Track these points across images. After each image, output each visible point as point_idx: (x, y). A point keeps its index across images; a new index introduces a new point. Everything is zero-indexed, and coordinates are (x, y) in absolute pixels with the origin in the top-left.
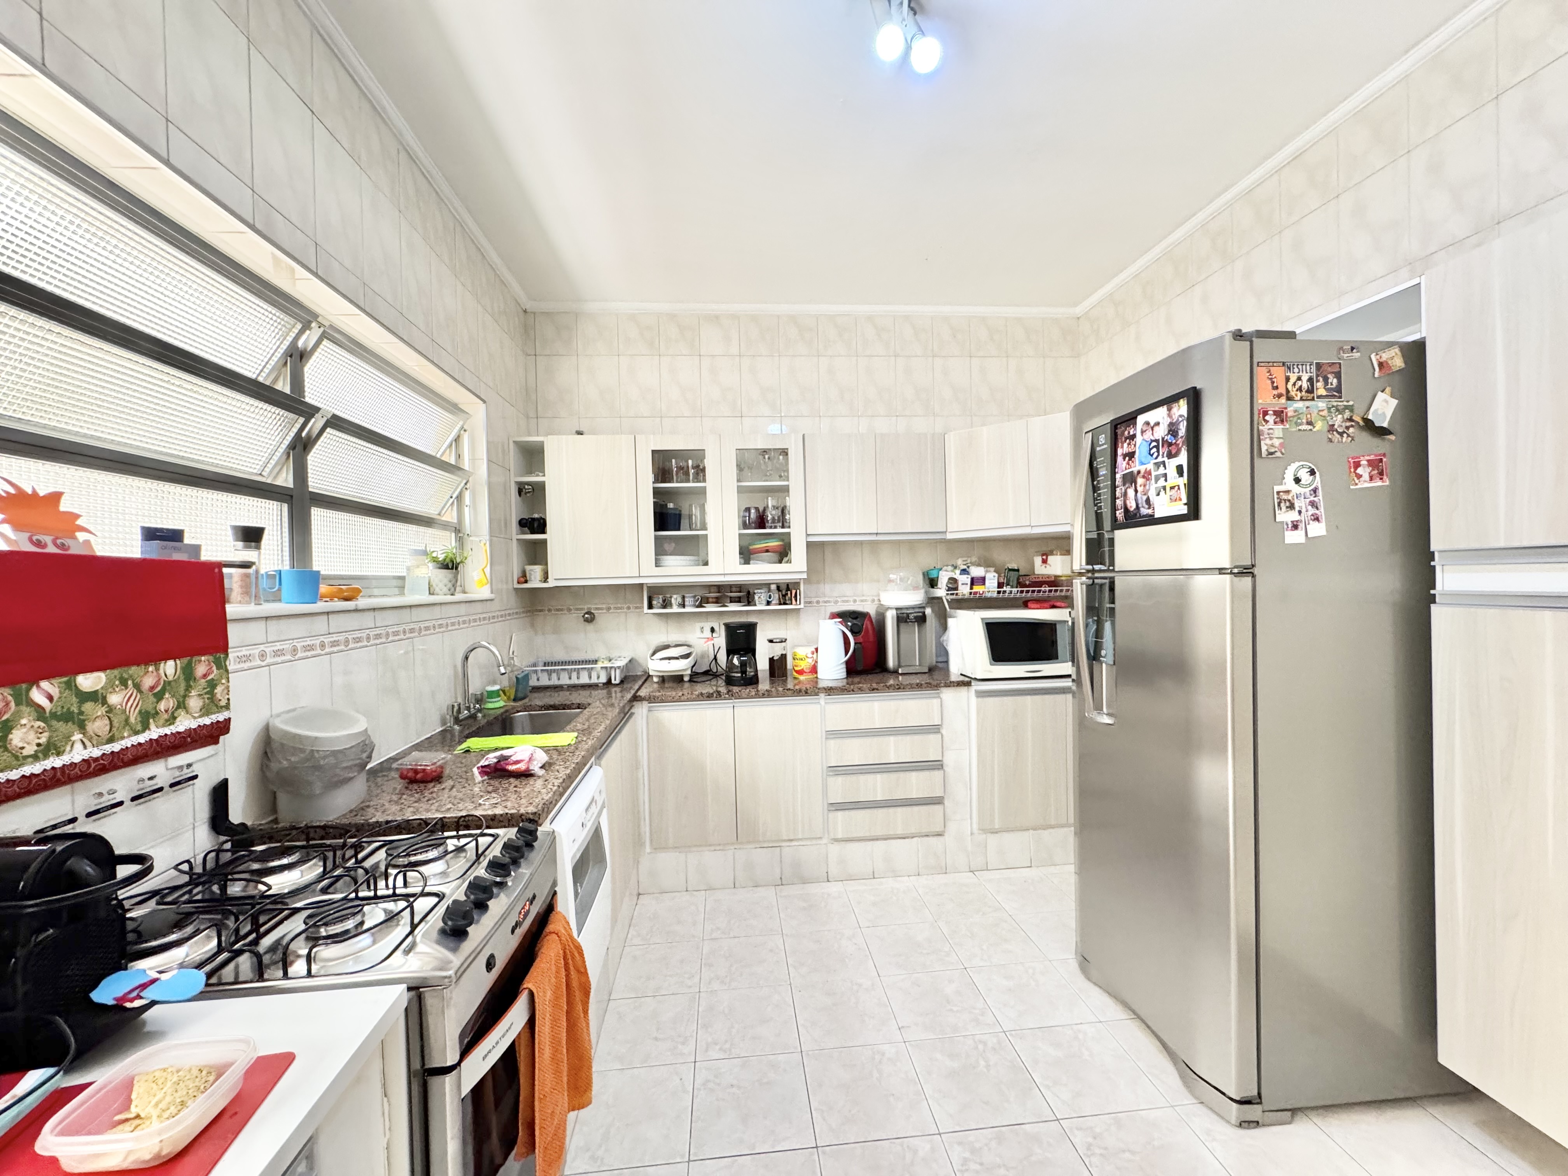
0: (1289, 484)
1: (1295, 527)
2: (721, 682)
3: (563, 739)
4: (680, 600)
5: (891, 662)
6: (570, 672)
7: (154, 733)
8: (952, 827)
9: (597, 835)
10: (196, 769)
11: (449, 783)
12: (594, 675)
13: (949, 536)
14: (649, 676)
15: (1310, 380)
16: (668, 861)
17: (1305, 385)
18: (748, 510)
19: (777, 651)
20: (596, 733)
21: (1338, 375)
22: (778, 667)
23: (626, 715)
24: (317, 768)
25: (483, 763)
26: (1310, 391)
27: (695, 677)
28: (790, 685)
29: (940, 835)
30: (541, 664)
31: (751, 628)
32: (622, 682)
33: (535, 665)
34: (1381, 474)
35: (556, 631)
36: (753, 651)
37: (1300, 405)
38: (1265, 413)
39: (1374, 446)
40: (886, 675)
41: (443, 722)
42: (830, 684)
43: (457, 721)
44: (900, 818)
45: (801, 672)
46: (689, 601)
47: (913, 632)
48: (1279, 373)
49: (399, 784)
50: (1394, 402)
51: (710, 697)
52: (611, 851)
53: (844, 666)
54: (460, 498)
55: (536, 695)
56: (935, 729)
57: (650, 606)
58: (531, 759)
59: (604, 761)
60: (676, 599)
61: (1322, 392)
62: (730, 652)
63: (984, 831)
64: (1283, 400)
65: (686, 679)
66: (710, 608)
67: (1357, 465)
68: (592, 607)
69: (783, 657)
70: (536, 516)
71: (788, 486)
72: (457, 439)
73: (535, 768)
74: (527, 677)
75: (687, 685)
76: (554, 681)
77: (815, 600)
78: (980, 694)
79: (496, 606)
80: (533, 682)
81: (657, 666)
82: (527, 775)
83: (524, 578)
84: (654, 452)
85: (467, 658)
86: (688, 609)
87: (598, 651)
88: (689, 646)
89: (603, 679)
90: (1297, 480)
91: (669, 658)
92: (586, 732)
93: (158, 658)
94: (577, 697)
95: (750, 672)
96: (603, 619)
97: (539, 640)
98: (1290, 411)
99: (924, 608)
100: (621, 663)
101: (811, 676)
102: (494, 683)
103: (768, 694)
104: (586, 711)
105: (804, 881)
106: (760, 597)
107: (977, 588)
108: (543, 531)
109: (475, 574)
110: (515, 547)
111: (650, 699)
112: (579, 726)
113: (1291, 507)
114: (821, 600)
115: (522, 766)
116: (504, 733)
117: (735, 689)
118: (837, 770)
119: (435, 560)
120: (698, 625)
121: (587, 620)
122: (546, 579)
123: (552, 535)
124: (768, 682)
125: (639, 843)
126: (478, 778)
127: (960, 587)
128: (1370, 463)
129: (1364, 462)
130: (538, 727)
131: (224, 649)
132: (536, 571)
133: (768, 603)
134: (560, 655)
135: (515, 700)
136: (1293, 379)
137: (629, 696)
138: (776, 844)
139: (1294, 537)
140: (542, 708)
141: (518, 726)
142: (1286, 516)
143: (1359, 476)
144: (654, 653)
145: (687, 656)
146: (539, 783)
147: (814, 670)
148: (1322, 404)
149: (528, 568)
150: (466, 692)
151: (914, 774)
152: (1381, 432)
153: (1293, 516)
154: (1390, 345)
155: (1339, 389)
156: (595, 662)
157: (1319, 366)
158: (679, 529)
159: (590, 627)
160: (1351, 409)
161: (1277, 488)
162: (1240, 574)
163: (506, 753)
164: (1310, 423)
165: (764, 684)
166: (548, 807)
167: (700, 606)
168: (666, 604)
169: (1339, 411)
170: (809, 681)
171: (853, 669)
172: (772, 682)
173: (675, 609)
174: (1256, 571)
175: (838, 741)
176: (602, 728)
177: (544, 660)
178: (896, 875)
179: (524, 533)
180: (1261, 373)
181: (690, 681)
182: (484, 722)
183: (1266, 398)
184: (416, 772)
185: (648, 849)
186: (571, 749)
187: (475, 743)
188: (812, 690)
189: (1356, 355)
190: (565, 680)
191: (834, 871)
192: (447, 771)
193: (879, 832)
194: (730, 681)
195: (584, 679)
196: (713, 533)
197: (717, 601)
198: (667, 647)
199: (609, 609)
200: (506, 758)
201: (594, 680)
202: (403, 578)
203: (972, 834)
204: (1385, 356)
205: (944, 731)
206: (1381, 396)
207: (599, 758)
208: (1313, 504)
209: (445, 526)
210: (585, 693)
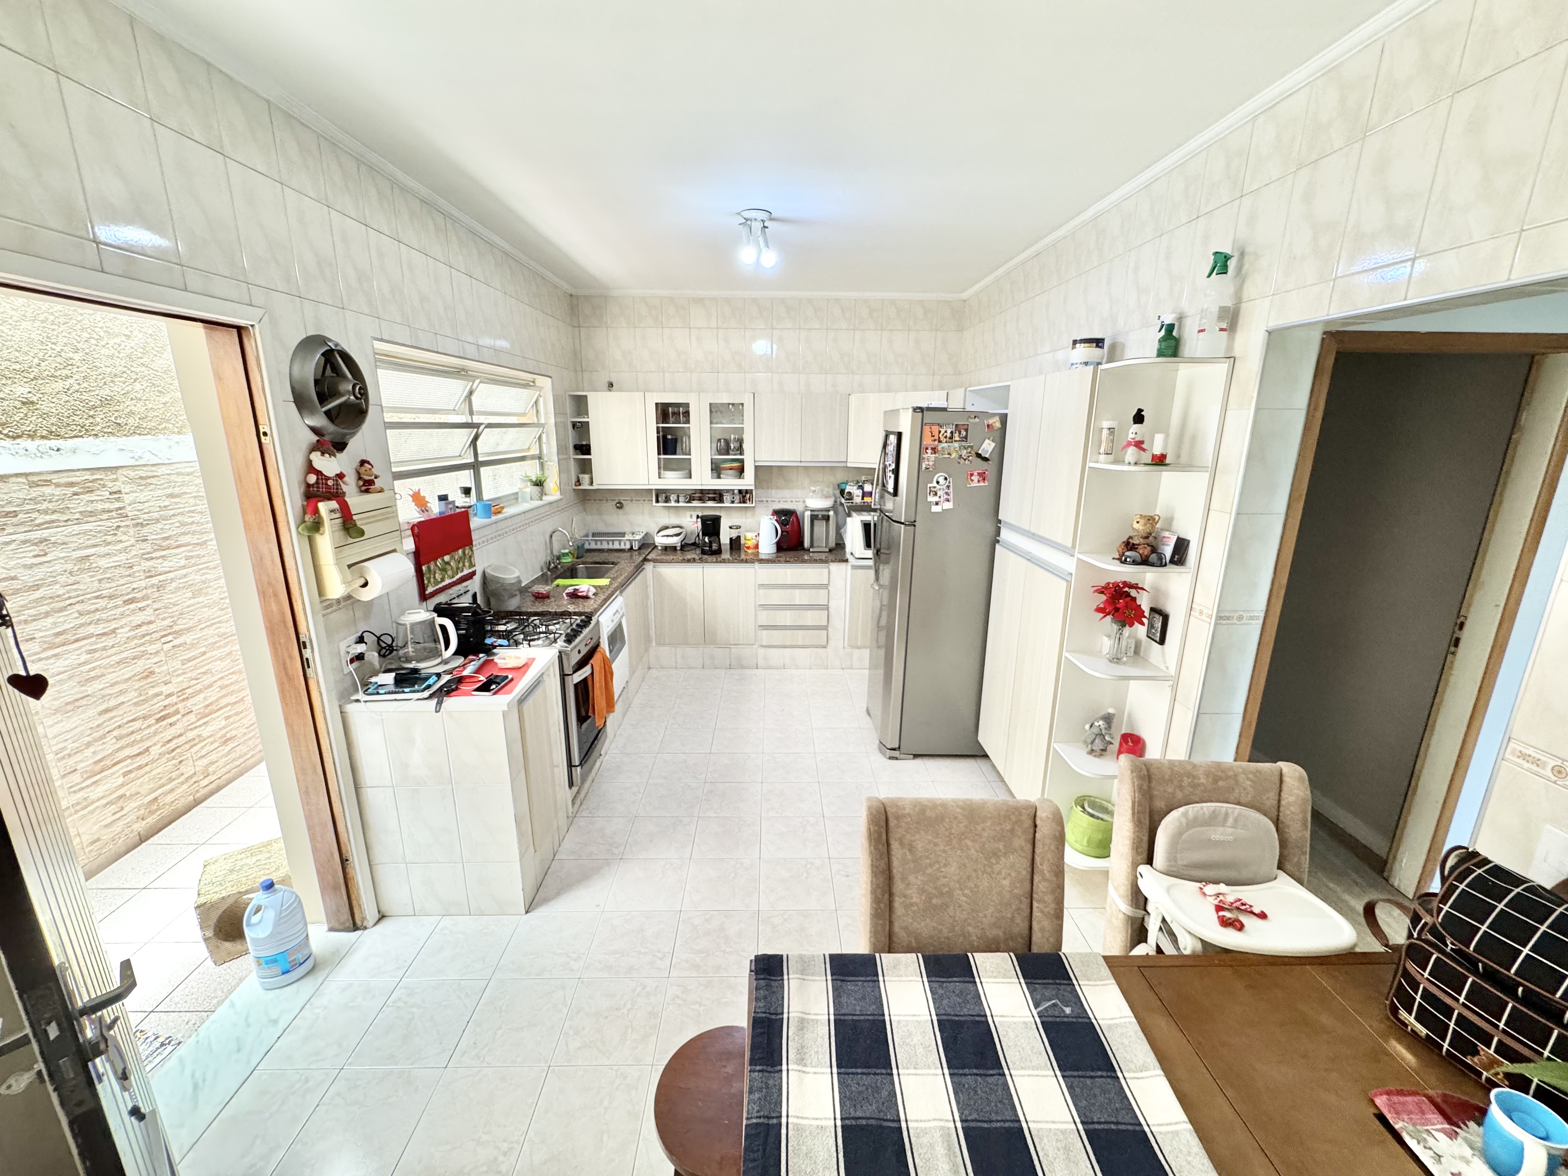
0: (935, 484)
1: (937, 504)
2: (698, 551)
3: (604, 582)
4: (676, 498)
5: (807, 544)
6: (608, 541)
7: (460, 575)
8: (832, 643)
9: (620, 626)
10: (469, 588)
11: (553, 599)
12: (622, 544)
13: (849, 465)
14: (656, 547)
15: (952, 433)
16: (665, 651)
17: (949, 435)
18: (719, 440)
19: (734, 534)
20: (619, 580)
21: (966, 430)
22: (735, 544)
23: (639, 568)
24: (505, 590)
25: (567, 591)
26: (951, 438)
27: (684, 547)
28: (743, 556)
29: (824, 647)
30: (591, 534)
31: (716, 520)
32: (640, 548)
33: (587, 536)
34: (984, 479)
35: (600, 513)
36: (717, 534)
37: (945, 445)
38: (927, 449)
39: (982, 466)
40: (802, 552)
41: (542, 570)
42: (767, 557)
43: (549, 569)
44: (800, 637)
45: (748, 548)
46: (681, 499)
47: (820, 527)
48: (935, 429)
49: (533, 599)
50: (993, 445)
51: (689, 561)
52: (628, 636)
53: (775, 545)
54: (540, 438)
55: (588, 554)
56: (825, 586)
57: (657, 501)
58: (588, 591)
59: (624, 594)
60: (673, 497)
61: (957, 438)
62: (704, 534)
63: (852, 647)
64: (936, 443)
65: (678, 548)
66: (696, 504)
67: (972, 475)
68: (622, 499)
69: (739, 537)
70: (584, 443)
71: (743, 428)
72: (536, 402)
73: (590, 594)
74: (583, 545)
75: (679, 552)
76: (599, 546)
77: (765, 499)
78: (855, 567)
79: (564, 502)
80: (587, 546)
81: (660, 540)
82: (586, 597)
83: (578, 482)
84: (657, 404)
85: (551, 536)
86: (681, 504)
87: (627, 529)
88: (681, 527)
89: (628, 546)
90: (938, 482)
91: (668, 536)
92: (613, 579)
93: (457, 549)
94: (612, 557)
95: (715, 547)
96: (628, 506)
97: (589, 518)
98: (940, 448)
99: (829, 511)
100: (638, 537)
101: (754, 551)
102: (565, 549)
103: (729, 562)
104: (616, 567)
105: (743, 667)
106: (727, 497)
107: (867, 499)
108: (589, 454)
109: (551, 485)
110: (572, 463)
111: (655, 561)
112: (612, 576)
113: (936, 494)
114: (769, 500)
115: (584, 594)
116: (572, 577)
117: (706, 556)
118: (764, 607)
119: (531, 481)
120: (688, 513)
121: (618, 507)
122: (591, 483)
123: (594, 456)
124: (729, 553)
125: (648, 640)
126: (566, 598)
127: (855, 498)
128: (979, 474)
129: (975, 474)
130: (592, 574)
131: (471, 543)
132: (585, 478)
133: (733, 502)
134: (602, 529)
135: (578, 558)
136: (943, 431)
137: (641, 558)
138: (727, 646)
139: (935, 509)
140: (592, 563)
141: (580, 574)
142: (932, 499)
143: (972, 480)
144: (658, 532)
145: (678, 535)
146: (592, 601)
147: (757, 546)
148: (956, 445)
149: (581, 476)
150: (552, 552)
151: (810, 612)
152: (986, 459)
153: (936, 499)
154: (994, 415)
155: (966, 437)
156: (623, 534)
157: (957, 426)
158: (675, 453)
159: (620, 511)
160: (971, 447)
161: (929, 485)
162: (909, 525)
163: (577, 587)
164: (949, 454)
165: (726, 555)
166: (596, 610)
167: (689, 502)
168: (667, 500)
169: (965, 448)
170: (753, 554)
171: (781, 547)
172: (731, 554)
173: (673, 504)
174: (916, 524)
175: (765, 591)
176: (622, 578)
177: (593, 531)
178: (797, 667)
179: (577, 454)
180: (927, 429)
181: (681, 549)
182: (562, 571)
183: (928, 441)
184: (538, 593)
185: (654, 644)
186: (607, 587)
187: (560, 582)
188: (757, 559)
189: (977, 420)
190: (605, 546)
191: (761, 662)
192: (551, 594)
193: (788, 643)
194: (703, 552)
195: (616, 546)
196: (694, 457)
197: (701, 499)
198: (667, 528)
199: (632, 501)
200: (576, 590)
201: (623, 547)
202: (517, 493)
203: (844, 648)
204: (991, 422)
205: (830, 588)
206: (987, 441)
207: (621, 592)
208: (947, 493)
209: (533, 457)
210: (616, 554)
